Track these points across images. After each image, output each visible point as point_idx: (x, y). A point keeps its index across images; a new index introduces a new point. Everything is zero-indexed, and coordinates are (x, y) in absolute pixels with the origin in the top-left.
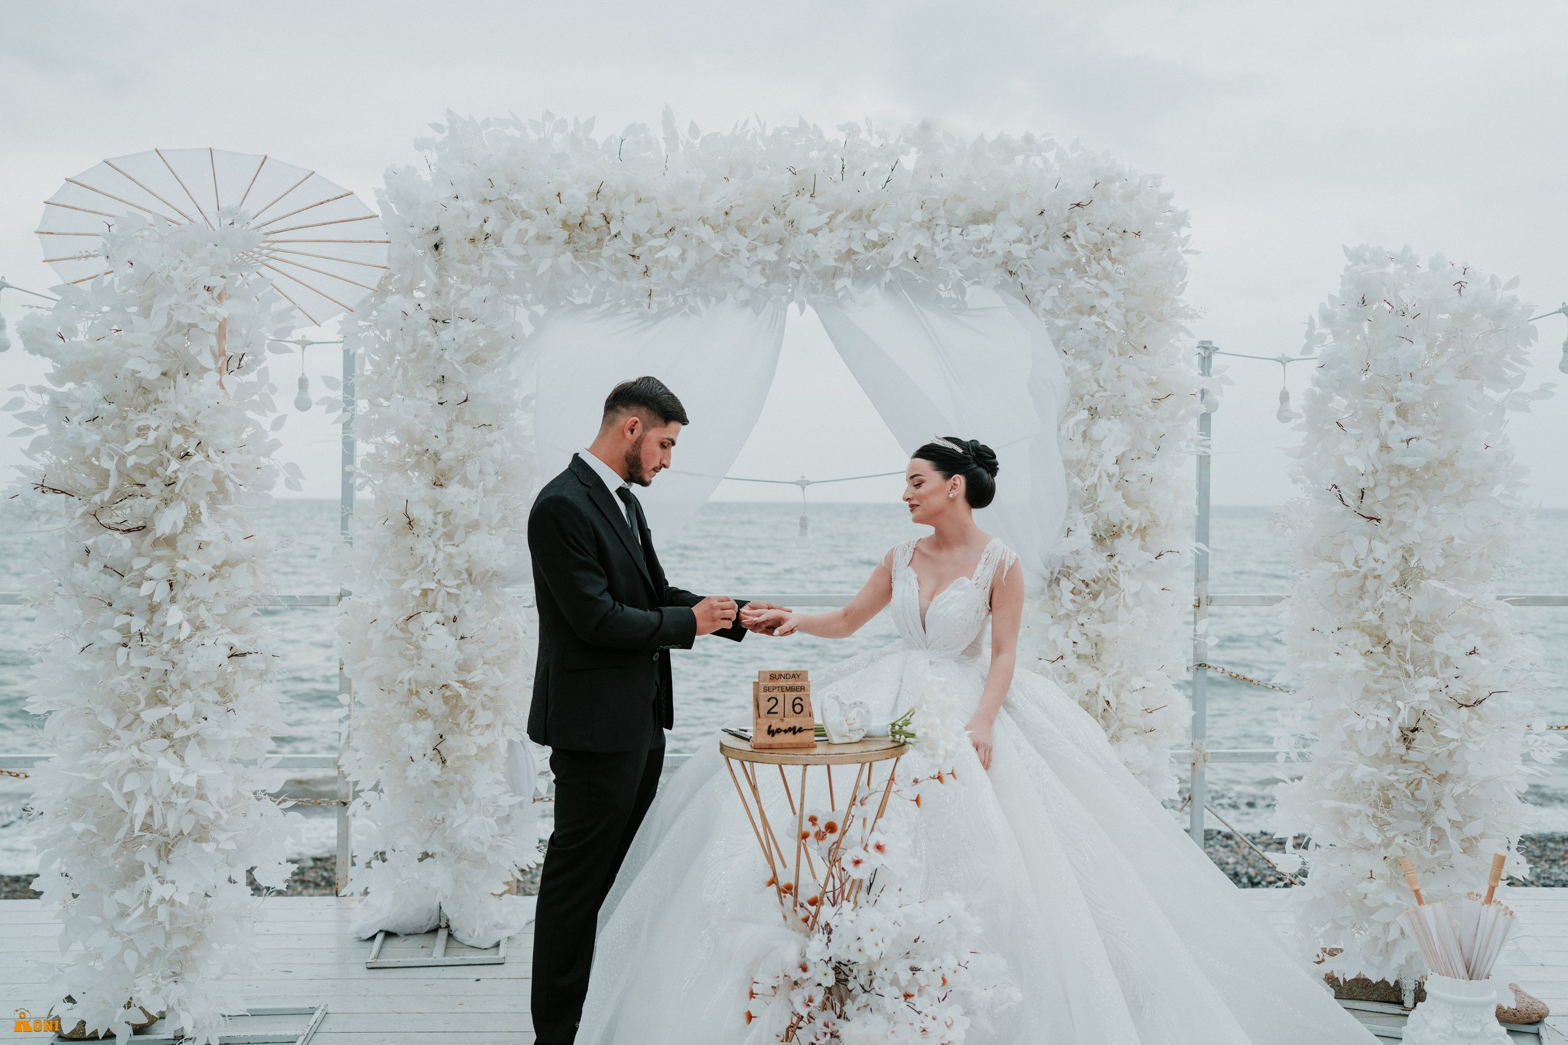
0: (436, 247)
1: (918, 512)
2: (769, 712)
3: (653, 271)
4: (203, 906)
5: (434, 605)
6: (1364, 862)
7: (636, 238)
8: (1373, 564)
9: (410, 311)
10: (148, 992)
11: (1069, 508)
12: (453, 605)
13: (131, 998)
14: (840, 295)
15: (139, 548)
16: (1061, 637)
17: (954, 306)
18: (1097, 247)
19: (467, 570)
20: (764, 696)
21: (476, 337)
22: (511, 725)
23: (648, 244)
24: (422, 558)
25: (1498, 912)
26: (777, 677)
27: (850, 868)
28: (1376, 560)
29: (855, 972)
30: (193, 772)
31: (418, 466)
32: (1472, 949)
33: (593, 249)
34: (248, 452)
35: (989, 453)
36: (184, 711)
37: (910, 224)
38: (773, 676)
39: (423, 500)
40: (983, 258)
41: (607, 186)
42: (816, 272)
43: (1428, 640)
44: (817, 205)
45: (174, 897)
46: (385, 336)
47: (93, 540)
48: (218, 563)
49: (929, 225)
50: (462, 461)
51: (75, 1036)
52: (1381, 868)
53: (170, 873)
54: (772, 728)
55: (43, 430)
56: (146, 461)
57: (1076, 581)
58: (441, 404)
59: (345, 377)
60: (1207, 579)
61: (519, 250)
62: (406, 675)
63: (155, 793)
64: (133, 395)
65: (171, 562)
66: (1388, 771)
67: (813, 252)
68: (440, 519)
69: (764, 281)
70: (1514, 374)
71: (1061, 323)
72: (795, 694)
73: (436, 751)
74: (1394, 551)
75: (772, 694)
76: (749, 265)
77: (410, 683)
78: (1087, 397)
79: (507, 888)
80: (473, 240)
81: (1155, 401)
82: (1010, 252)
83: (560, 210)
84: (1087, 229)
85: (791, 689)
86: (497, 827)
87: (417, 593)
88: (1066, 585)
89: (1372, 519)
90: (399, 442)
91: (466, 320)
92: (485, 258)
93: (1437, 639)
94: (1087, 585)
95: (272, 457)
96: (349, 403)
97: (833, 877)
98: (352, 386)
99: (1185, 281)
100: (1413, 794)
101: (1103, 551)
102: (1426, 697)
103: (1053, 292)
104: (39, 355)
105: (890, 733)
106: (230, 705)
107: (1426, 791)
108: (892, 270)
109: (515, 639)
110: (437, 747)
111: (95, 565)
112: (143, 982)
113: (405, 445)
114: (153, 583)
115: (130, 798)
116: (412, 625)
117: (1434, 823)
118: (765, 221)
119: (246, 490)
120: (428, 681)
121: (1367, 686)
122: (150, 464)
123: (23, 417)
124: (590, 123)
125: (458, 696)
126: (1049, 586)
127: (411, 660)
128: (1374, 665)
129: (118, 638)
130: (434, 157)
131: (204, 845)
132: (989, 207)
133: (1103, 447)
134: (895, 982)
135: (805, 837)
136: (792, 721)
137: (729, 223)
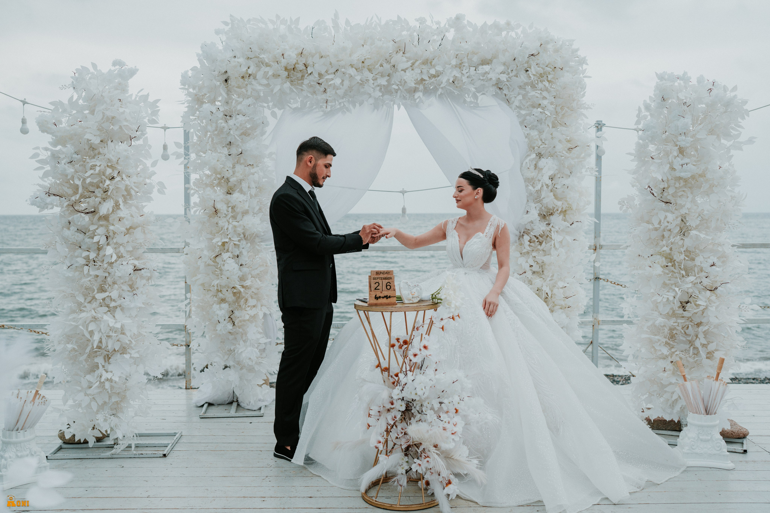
0: (226, 81)
1: (460, 203)
2: (375, 289)
3: (328, 90)
4: (125, 383)
5: (228, 249)
6: (662, 364)
7: (320, 75)
8: (666, 224)
9: (214, 111)
10: (102, 420)
11: (528, 201)
12: (236, 249)
13: (94, 426)
14: (417, 101)
15: (92, 221)
16: (524, 263)
17: (472, 105)
18: (541, 75)
19: (243, 233)
20: (373, 282)
21: (245, 123)
22: (265, 306)
23: (326, 77)
24: (222, 228)
25: (720, 384)
27: (412, 358)
28: (668, 222)
29: (415, 405)
30: (119, 322)
31: (219, 184)
32: (708, 402)
33: (299, 80)
34: (141, 176)
35: (495, 178)
36: (114, 294)
37: (450, 66)
38: (378, 273)
39: (222, 201)
40: (486, 82)
41: (305, 50)
42: (406, 90)
43: (693, 260)
44: (406, 58)
45: (112, 378)
46: (203, 123)
47: (72, 217)
48: (128, 227)
49: (460, 66)
50: (240, 182)
51: (71, 442)
52: (670, 367)
53: (110, 367)
54: (377, 296)
55: (48, 168)
56: (95, 181)
57: (531, 236)
58: (230, 155)
59: (185, 143)
60: (600, 236)
61: (265, 82)
62: (216, 282)
63: (102, 331)
64: (88, 150)
65: (107, 227)
66: (673, 321)
67: (404, 80)
68: (230, 209)
69: (381, 94)
70: (736, 133)
71: (523, 112)
72: (387, 281)
73: (230, 318)
74: (677, 217)
75: (377, 281)
76: (373, 87)
77: (217, 287)
78: (536, 148)
79: (264, 382)
80: (243, 77)
81: (570, 149)
82: (499, 78)
83: (284, 62)
84: (536, 67)
85: (385, 279)
86: (259, 353)
87: (220, 244)
88: (526, 238)
89: (667, 203)
90: (210, 173)
91: (241, 115)
92: (249, 85)
93: (697, 259)
94: (537, 238)
95: (152, 179)
96: (187, 155)
97: (406, 363)
98: (188, 147)
99: (585, 91)
100: (685, 333)
101: (544, 222)
102: (690, 285)
103: (520, 97)
104: (46, 133)
105: (431, 299)
106: (135, 292)
107: (691, 331)
108: (442, 88)
109: (266, 266)
110: (231, 317)
111: (73, 228)
112: (100, 416)
113: (213, 175)
114: (99, 236)
115: (92, 333)
116: (218, 259)
117: (695, 345)
118: (381, 65)
119: (140, 194)
120: (226, 285)
121: (664, 282)
122: (97, 182)
123: (39, 161)
124: (298, 20)
125: (240, 292)
126: (519, 239)
127: (218, 276)
128: (667, 271)
129: (84, 262)
130: (224, 38)
131: (124, 355)
132: (489, 57)
133: (544, 171)
134: (432, 409)
135: (393, 346)
136: (386, 293)
137: (364, 67)
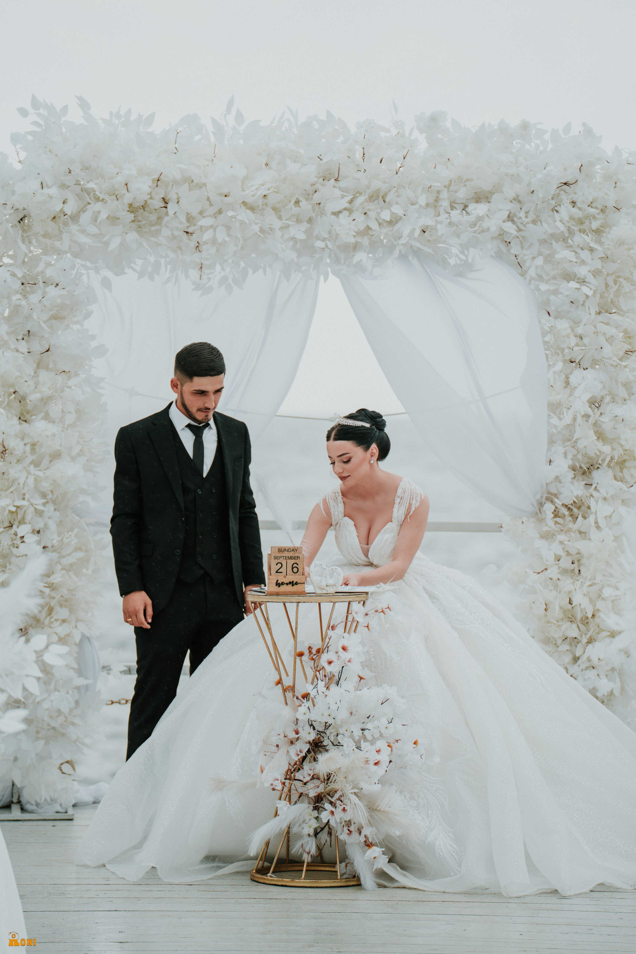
0: (22, 221)
2: (277, 572)
3: (204, 246)
5: (23, 518)
7: (190, 219)
11: (551, 442)
12: (38, 519)
16: (545, 551)
19: (51, 491)
20: (274, 562)
23: (200, 223)
24: (13, 481)
26: (283, 551)
27: (326, 665)
29: (329, 733)
31: (6, 403)
33: (153, 225)
37: (417, 206)
38: (280, 550)
39: (15, 433)
40: (480, 234)
41: (165, 176)
42: (339, 248)
44: (340, 189)
49: (434, 206)
50: (46, 401)
54: (279, 582)
57: (559, 505)
58: (29, 353)
61: (94, 230)
67: (336, 231)
68: (28, 448)
69: (295, 255)
71: (544, 287)
72: (293, 561)
75: (279, 561)
76: (283, 241)
78: (566, 351)
80: (54, 218)
81: (627, 352)
83: (128, 198)
85: (291, 558)
87: (12, 509)
88: (549, 508)
92: (64, 234)
94: (569, 509)
101: (583, 480)
103: (540, 261)
108: (403, 244)
118: (297, 203)
124: (151, 117)
130: (25, 154)
132: (486, 187)
133: (577, 393)
134: (352, 737)
135: (301, 655)
136: (291, 578)
137: (266, 204)
